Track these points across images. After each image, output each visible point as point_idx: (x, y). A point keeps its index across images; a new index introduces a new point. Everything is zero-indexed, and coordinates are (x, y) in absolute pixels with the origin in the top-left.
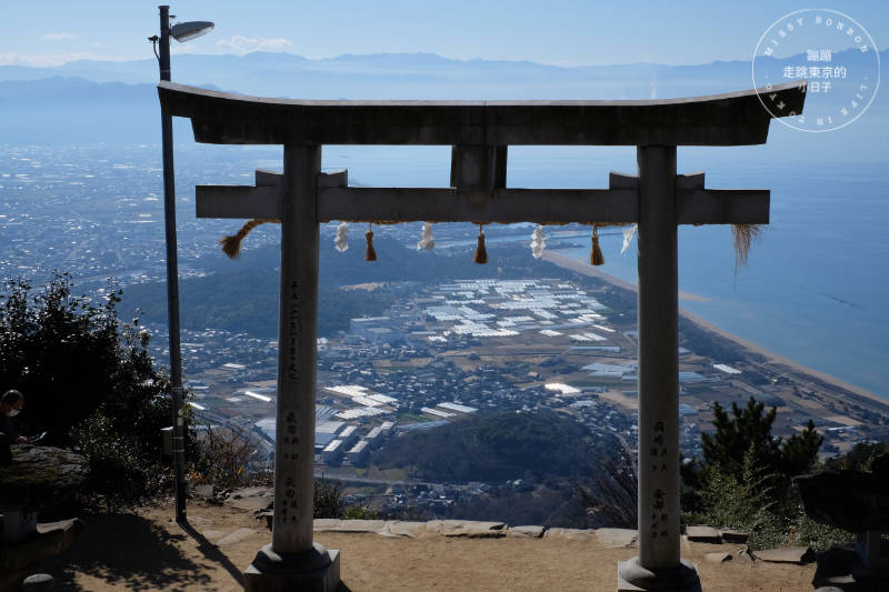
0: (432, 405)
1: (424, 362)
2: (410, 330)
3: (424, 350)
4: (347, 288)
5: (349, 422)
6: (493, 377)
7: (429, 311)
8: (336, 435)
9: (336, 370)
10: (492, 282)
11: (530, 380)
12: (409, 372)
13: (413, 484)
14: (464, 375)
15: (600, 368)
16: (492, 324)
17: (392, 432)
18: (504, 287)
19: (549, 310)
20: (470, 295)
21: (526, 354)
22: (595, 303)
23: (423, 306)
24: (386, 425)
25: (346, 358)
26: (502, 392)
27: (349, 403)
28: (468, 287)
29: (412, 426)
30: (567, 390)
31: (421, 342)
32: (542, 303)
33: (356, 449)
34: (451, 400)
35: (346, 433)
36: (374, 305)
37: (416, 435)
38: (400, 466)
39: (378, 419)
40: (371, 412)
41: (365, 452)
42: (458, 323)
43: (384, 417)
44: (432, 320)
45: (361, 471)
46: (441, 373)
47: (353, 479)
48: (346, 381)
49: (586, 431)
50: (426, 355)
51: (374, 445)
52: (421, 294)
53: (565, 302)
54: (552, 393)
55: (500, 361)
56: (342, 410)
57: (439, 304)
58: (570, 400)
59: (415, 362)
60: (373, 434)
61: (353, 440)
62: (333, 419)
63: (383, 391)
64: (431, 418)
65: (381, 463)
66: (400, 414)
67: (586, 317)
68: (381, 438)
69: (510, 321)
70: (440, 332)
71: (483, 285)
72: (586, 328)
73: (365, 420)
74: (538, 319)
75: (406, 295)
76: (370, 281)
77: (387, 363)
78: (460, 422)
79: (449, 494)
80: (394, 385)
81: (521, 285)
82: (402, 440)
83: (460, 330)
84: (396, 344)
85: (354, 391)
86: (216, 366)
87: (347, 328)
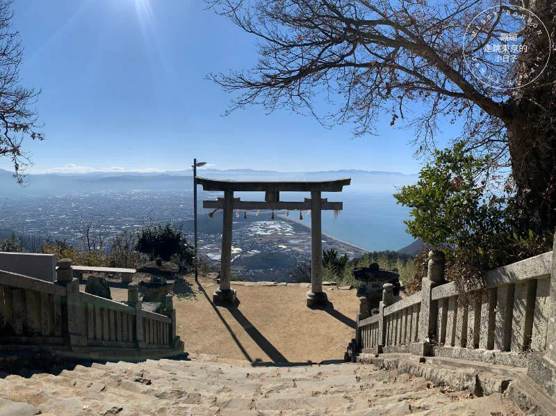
0: (250, 251)
2: (245, 233)
6: (267, 243)
7: (249, 229)
10: (265, 222)
11: (275, 245)
12: (244, 243)
13: (245, 270)
14: (258, 244)
15: (292, 242)
16: (266, 231)
17: (240, 257)
18: (268, 223)
19: (280, 228)
21: (274, 238)
22: (290, 226)
23: (248, 227)
26: (267, 248)
28: (259, 223)
29: (245, 256)
30: (284, 247)
31: (248, 236)
32: (277, 227)
34: (255, 250)
36: (236, 227)
37: (246, 258)
38: (242, 266)
39: (236, 254)
40: (234, 252)
41: (234, 262)
43: (238, 254)
44: (250, 231)
45: (232, 267)
46: (253, 244)
49: (289, 256)
50: (249, 239)
51: (236, 260)
53: (283, 226)
54: (280, 248)
55: (267, 240)
57: (252, 227)
58: (285, 249)
59: (246, 241)
60: (236, 257)
63: (238, 247)
64: (249, 254)
65: (237, 265)
66: (241, 253)
67: (289, 230)
69: (270, 231)
70: (252, 234)
71: (263, 222)
72: (289, 232)
73: (233, 254)
74: (276, 230)
75: (244, 225)
76: (234, 221)
77: (239, 241)
78: (256, 255)
79: (254, 272)
80: (241, 246)
81: (272, 223)
82: (242, 259)
83: (257, 233)
84: (241, 236)
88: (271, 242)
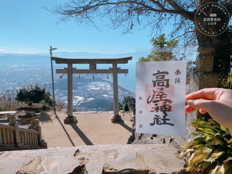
0: (88, 98)
1: (87, 93)
2: (85, 89)
3: (87, 91)
4: (77, 83)
5: (77, 101)
6: (97, 94)
7: (88, 86)
8: (76, 103)
9: (76, 94)
10: (96, 82)
11: (101, 95)
12: (85, 94)
13: (86, 109)
14: (93, 94)
15: (110, 93)
16: (96, 88)
17: (83, 102)
18: (97, 83)
19: (104, 86)
20: (93, 84)
21: (101, 91)
22: (109, 85)
23: (87, 86)
24: (82, 101)
25: (76, 92)
26: (98, 96)
27: (77, 99)
28: (93, 83)
29: (86, 101)
30: (106, 96)
31: (87, 90)
33: (78, 105)
34: (91, 98)
35: (77, 103)
36: (80, 86)
37: (86, 103)
38: (84, 107)
39: (81, 101)
40: (80, 100)
41: (80, 105)
42: (92, 88)
43: (82, 100)
44: (88, 87)
45: (79, 108)
46: (90, 94)
47: (78, 109)
48: (77, 96)
49: (109, 101)
50: (88, 92)
51: (81, 104)
52: (87, 84)
53: (106, 85)
54: (104, 96)
55: (97, 92)
56: (76, 100)
57: (89, 85)
58: (106, 97)
59: (86, 93)
60: (81, 102)
61: (78, 104)
62: (75, 101)
63: (82, 97)
64: (88, 100)
65: (82, 106)
66: (84, 100)
67: (109, 86)
68: (82, 103)
69: (99, 87)
70: (89, 89)
71: (95, 83)
72: (108, 88)
73: (79, 101)
74: (102, 87)
75: (85, 84)
76: (79, 82)
77: (82, 93)
78: (92, 101)
80: (83, 96)
81: (100, 82)
82: (84, 103)
83: (92, 89)
85: (78, 97)
86: (58, 94)
87: (77, 89)
88: (99, 93)
